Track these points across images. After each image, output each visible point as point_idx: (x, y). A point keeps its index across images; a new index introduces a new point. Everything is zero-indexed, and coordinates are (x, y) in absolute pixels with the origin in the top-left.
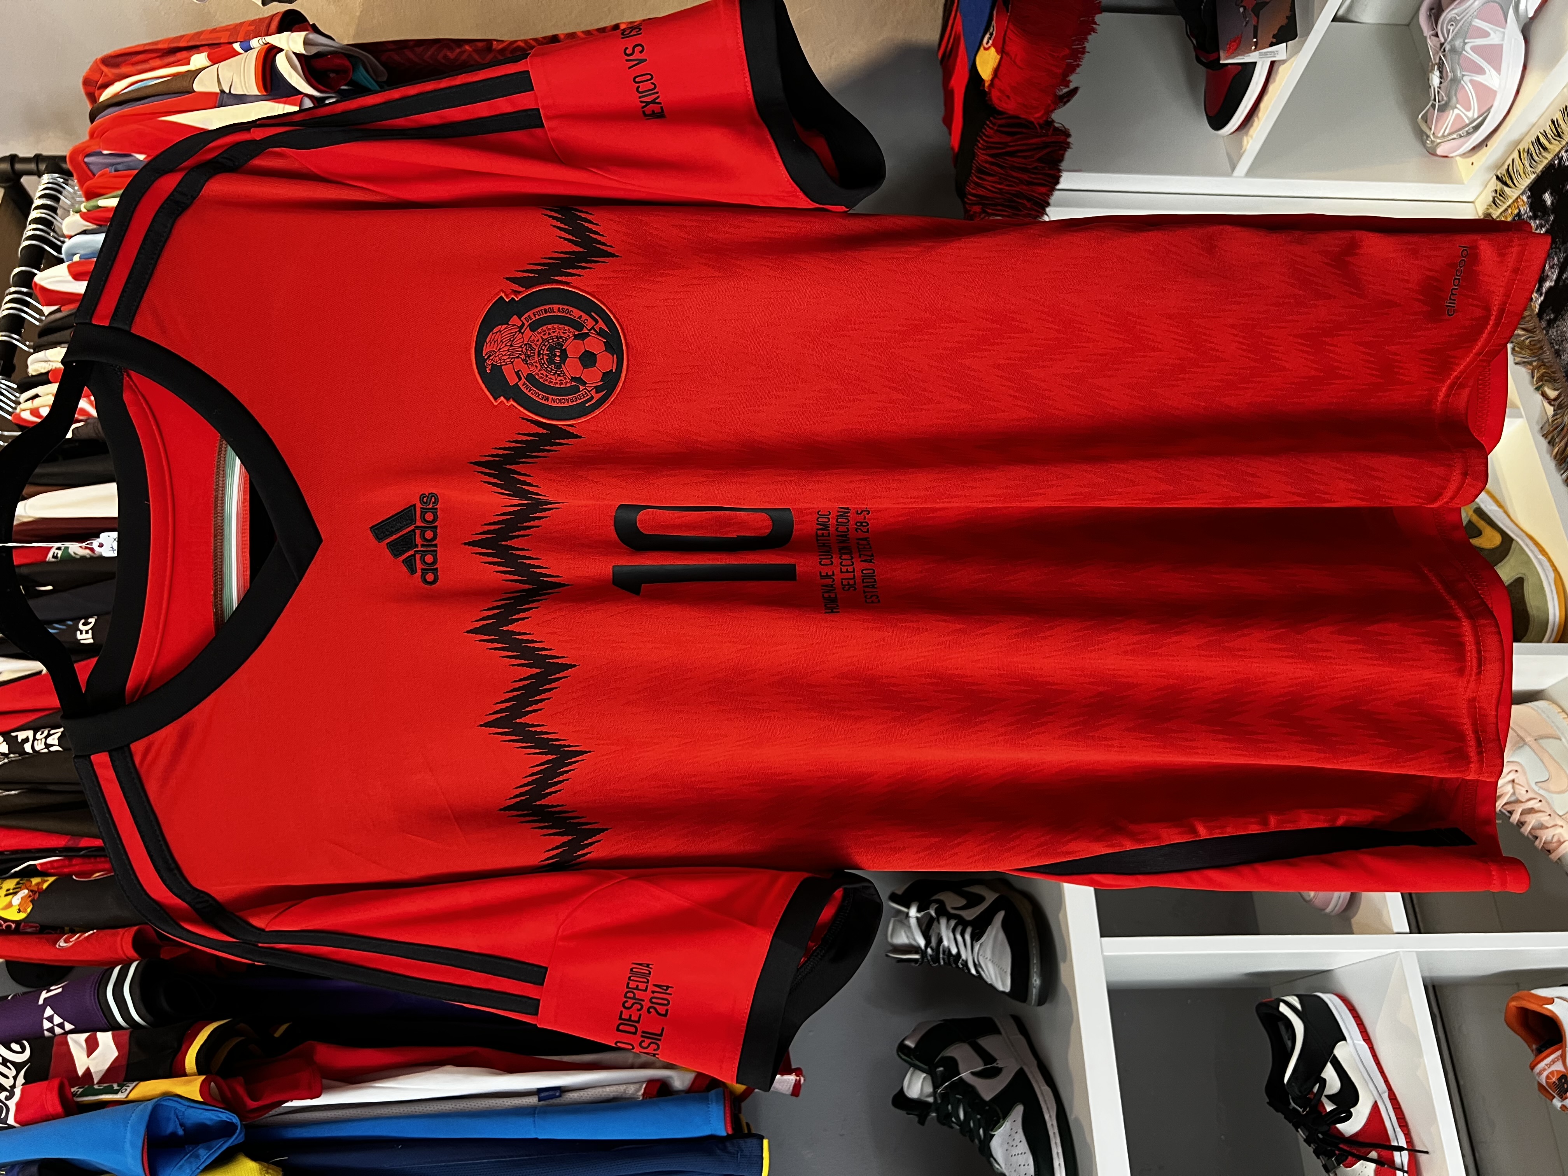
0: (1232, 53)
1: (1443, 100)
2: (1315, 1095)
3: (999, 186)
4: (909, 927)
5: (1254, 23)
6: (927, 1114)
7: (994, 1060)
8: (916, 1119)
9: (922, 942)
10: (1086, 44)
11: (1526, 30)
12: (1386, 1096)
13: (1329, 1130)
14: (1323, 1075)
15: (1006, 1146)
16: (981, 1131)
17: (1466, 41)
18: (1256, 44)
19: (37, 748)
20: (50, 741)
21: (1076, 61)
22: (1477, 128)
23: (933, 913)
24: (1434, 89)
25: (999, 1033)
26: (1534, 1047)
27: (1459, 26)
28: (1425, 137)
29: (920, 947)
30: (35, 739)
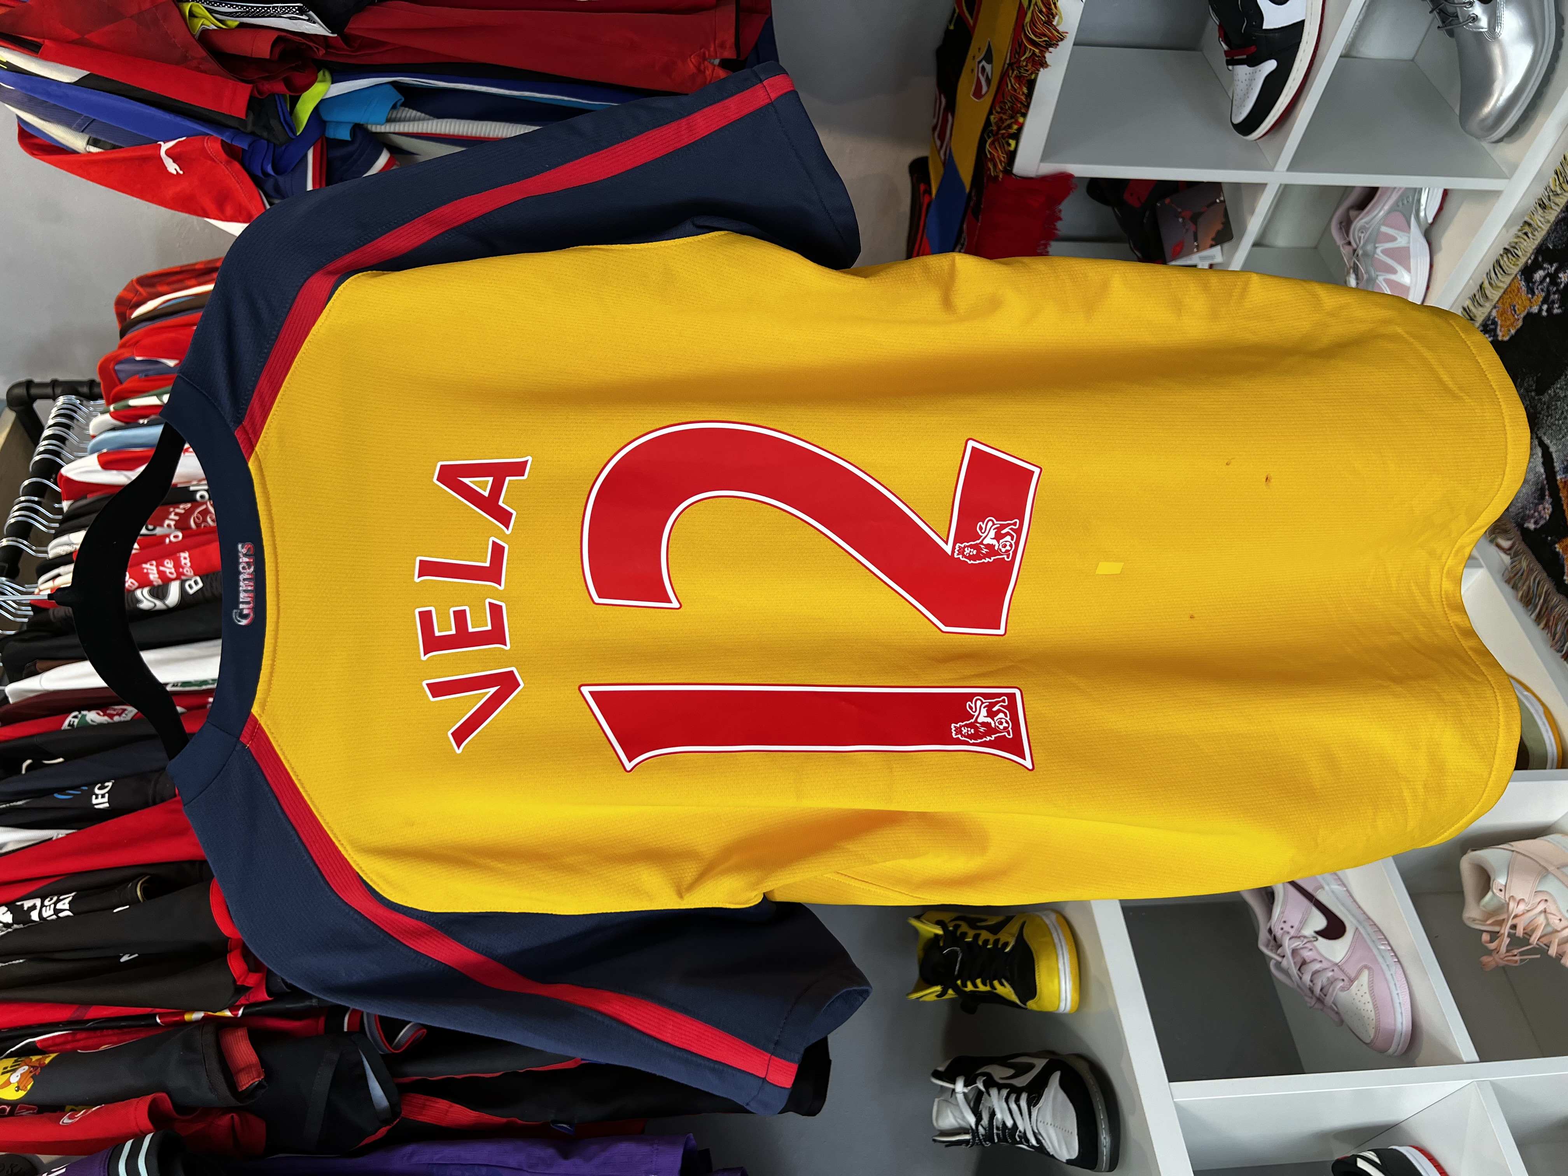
0: (1177, 256)
4: (958, 1105)
5: (1194, 230)
9: (972, 1120)
11: (1428, 234)
17: (1377, 245)
18: (1197, 247)
19: (45, 915)
20: (59, 906)
23: (981, 1087)
27: (1368, 233)
29: (971, 1127)
30: (42, 906)
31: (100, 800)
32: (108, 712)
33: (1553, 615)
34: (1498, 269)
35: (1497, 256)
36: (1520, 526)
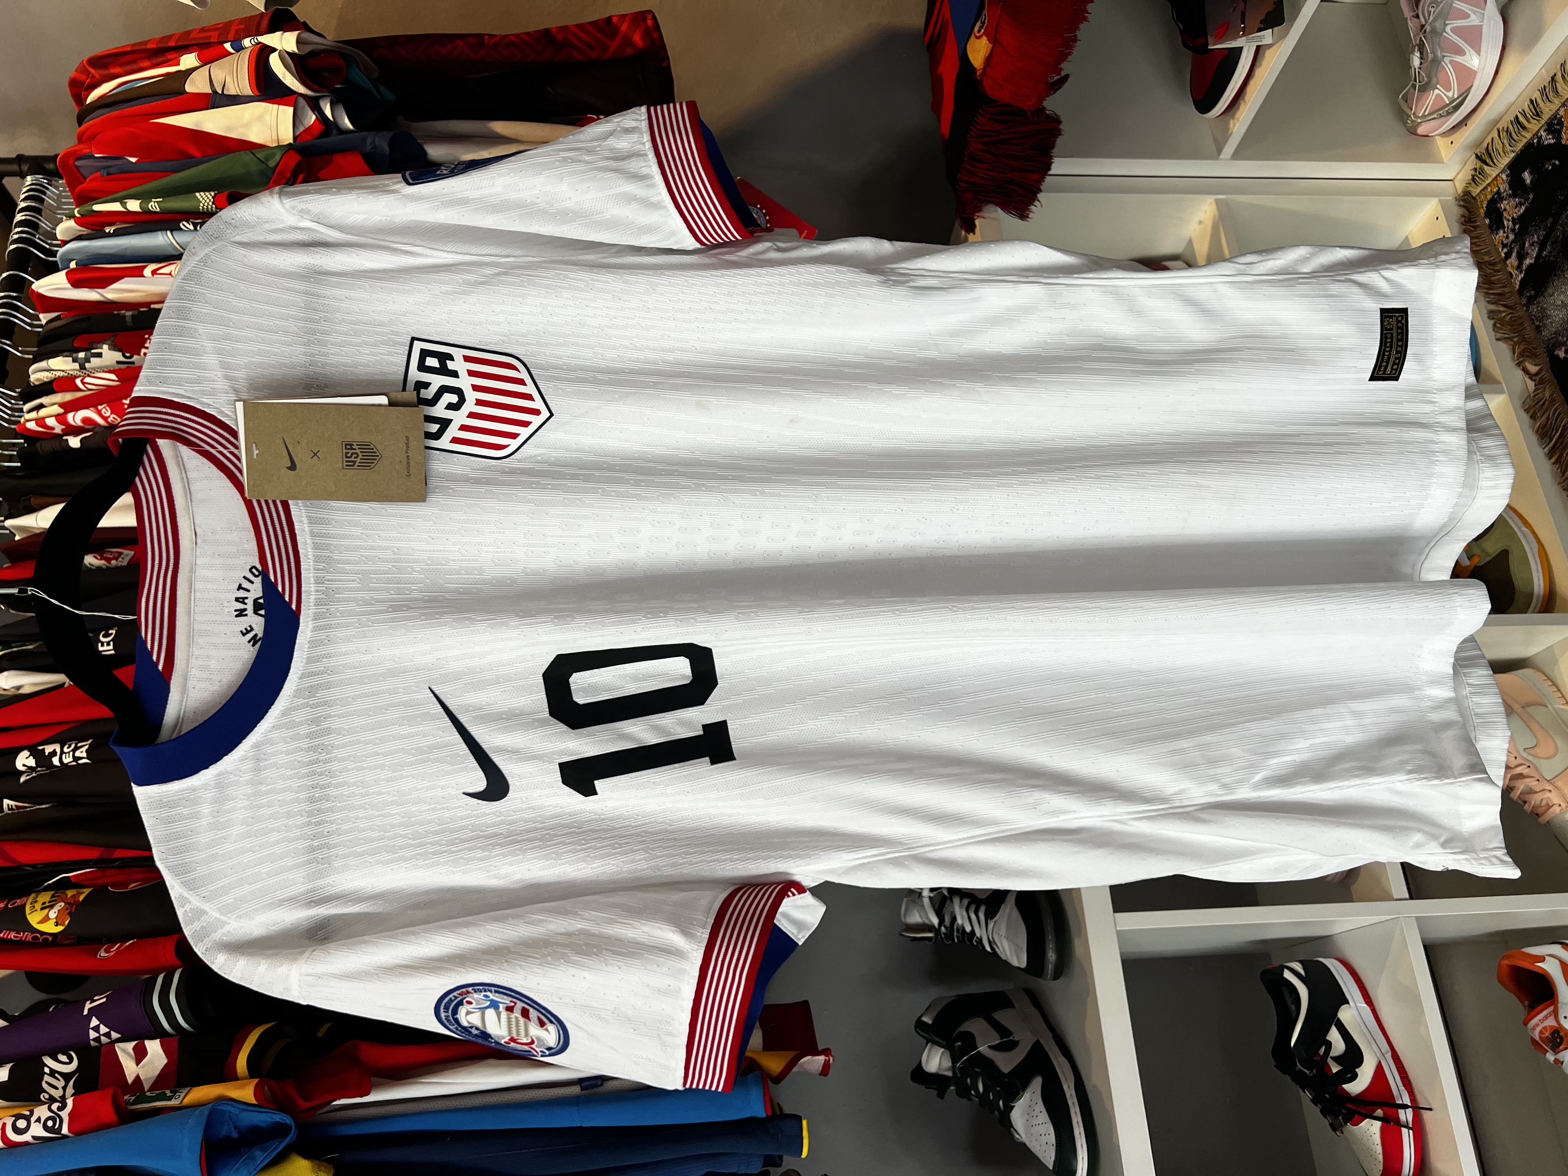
0: (1220, 38)
1: (1423, 80)
2: (1321, 1057)
3: (992, 174)
4: (923, 906)
5: (1241, 7)
6: (947, 1088)
7: (1011, 1034)
8: (935, 1092)
9: (935, 921)
10: (1078, 33)
11: (1505, 12)
12: (1390, 1054)
13: (1335, 1090)
14: (1329, 1037)
15: (1026, 1117)
16: (1001, 1103)
17: (1447, 22)
18: (1244, 30)
21: (1068, 49)
22: (1457, 108)
23: (946, 892)
24: (1415, 69)
25: (1014, 1007)
26: (1526, 1003)
27: (1439, 9)
28: (1405, 117)
29: (933, 926)
31: (105, 648)
32: (105, 555)
36: (1551, 352)
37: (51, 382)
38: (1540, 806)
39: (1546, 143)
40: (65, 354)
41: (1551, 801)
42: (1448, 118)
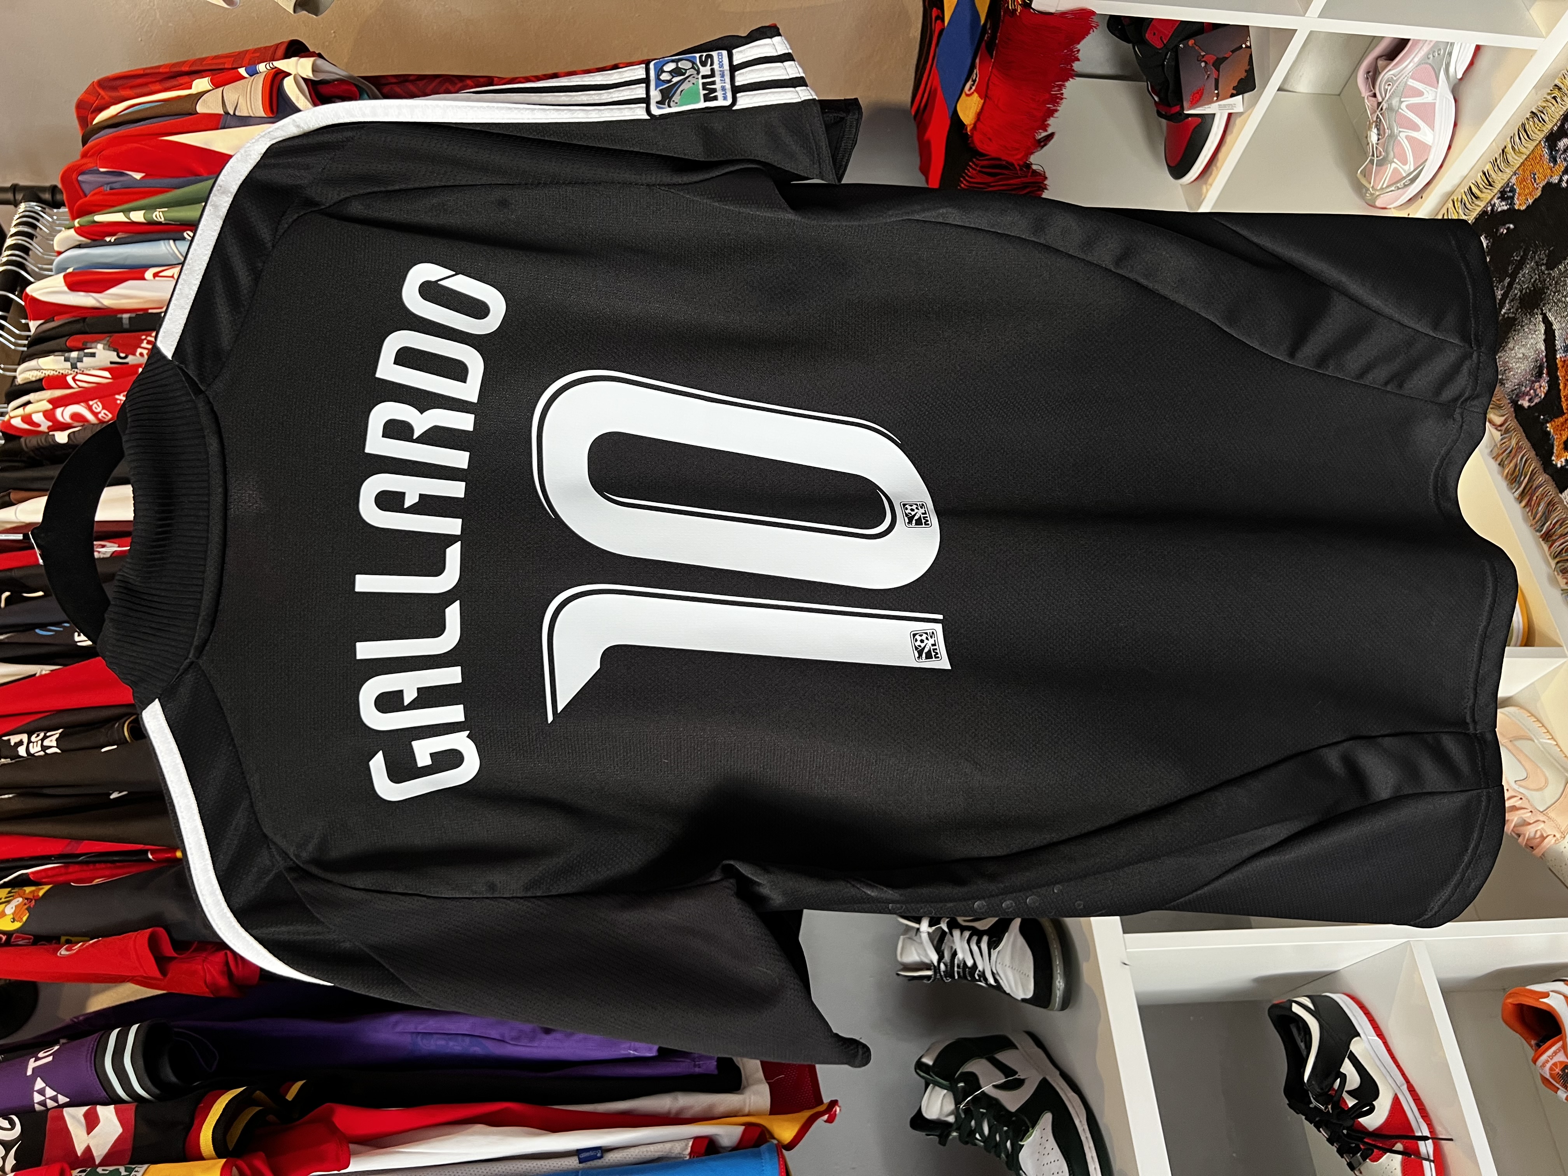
0: (1195, 104)
1: (1381, 154)
2: (1336, 1091)
4: (921, 943)
5: (1214, 76)
6: (949, 1134)
7: (1016, 1073)
9: (935, 958)
10: (1064, 91)
11: (1457, 90)
12: (1405, 1087)
13: (1352, 1125)
14: (1341, 1070)
15: (1037, 1156)
16: (1009, 1143)
18: (1218, 95)
19: (32, 751)
20: (47, 743)
21: (1055, 106)
22: (1413, 181)
23: (946, 929)
24: (1373, 145)
25: (1017, 1048)
26: (1533, 1042)
27: (1395, 86)
28: (1365, 190)
29: (932, 963)
30: (29, 742)
31: (82, 637)
33: (1537, 495)
34: (1523, 135)
35: (1524, 120)
36: (1514, 403)
37: (40, 380)
38: (1534, 838)
39: (1499, 210)
40: (56, 354)
41: (1545, 832)
42: (1405, 189)
